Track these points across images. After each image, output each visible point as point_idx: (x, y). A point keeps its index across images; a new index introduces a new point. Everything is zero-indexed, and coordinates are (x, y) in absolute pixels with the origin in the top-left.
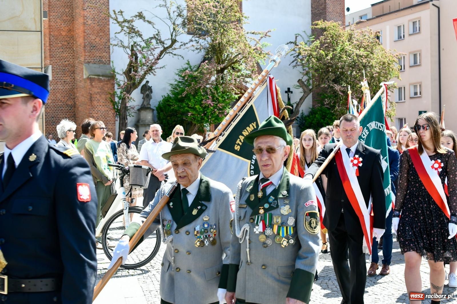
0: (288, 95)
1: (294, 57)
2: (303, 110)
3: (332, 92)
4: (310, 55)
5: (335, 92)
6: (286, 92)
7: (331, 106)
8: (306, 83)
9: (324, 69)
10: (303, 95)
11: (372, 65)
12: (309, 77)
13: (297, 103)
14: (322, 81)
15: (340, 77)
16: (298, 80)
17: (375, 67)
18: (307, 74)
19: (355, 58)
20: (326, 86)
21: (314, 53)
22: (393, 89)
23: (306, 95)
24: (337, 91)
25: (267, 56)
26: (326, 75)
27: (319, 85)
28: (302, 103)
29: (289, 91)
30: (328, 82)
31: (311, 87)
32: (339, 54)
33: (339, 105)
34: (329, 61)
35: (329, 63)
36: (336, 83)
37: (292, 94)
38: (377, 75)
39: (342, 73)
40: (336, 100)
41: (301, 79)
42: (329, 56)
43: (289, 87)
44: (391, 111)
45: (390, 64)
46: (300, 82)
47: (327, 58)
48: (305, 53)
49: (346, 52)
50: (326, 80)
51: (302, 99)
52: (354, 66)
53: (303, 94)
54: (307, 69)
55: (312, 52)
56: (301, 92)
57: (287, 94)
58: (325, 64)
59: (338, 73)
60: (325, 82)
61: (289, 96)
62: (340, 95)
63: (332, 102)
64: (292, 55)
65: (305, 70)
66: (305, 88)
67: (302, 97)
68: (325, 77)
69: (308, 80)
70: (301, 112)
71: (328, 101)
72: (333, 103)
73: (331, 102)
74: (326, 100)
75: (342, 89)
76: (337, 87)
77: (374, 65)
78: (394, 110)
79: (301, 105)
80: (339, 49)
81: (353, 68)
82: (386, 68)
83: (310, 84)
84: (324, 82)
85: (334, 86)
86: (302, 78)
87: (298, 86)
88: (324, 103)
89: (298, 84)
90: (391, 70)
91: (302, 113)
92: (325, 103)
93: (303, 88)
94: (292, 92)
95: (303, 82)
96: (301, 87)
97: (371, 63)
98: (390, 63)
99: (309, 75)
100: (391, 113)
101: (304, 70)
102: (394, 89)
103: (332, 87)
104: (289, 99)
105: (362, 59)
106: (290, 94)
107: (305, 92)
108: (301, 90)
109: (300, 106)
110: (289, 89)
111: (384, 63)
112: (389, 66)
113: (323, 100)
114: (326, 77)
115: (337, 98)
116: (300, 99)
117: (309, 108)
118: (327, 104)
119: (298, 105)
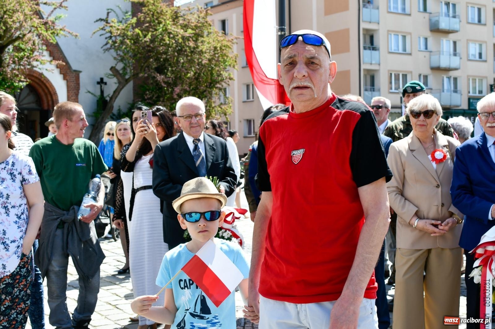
0: (101, 86)
1: (106, 38)
2: (119, 106)
3: (155, 84)
4: (124, 36)
5: (157, 84)
6: (98, 83)
7: (154, 101)
8: (121, 72)
9: (142, 54)
10: (118, 87)
11: (201, 51)
12: (125, 64)
13: (110, 96)
14: (141, 70)
15: (164, 65)
16: (110, 67)
17: (206, 53)
18: (122, 60)
19: (181, 40)
20: (146, 75)
21: (129, 33)
22: (228, 82)
23: (121, 87)
24: (159, 81)
25: (62, 32)
26: (146, 62)
27: (137, 74)
28: (117, 97)
29: (101, 82)
30: (149, 71)
31: (127, 77)
32: (160, 36)
33: (164, 100)
34: (148, 43)
35: (148, 46)
36: (158, 73)
37: (105, 86)
38: (207, 62)
39: (166, 60)
40: (160, 94)
41: (114, 65)
42: (147, 37)
43: (102, 77)
44: (227, 108)
45: (223, 50)
46: (113, 69)
47: (145, 39)
48: (117, 33)
49: (170, 33)
50: (146, 69)
51: (117, 92)
52: (180, 51)
53: (117, 85)
54: (121, 54)
55: (126, 32)
56: (116, 83)
57: (99, 86)
58: (144, 48)
59: (162, 60)
60: (145, 70)
61: (102, 88)
62: (165, 87)
63: (155, 96)
64: (102, 35)
65: (119, 54)
66: (120, 78)
67: (116, 90)
68: (144, 63)
69: (124, 69)
70: (118, 108)
71: (150, 95)
72: (156, 98)
73: (153, 96)
74: (148, 92)
75: (166, 80)
76: (160, 78)
77: (204, 50)
78: (231, 107)
79: (116, 98)
80: (161, 30)
81: (179, 54)
82: (219, 54)
83: (126, 73)
84: (143, 70)
85: (156, 76)
86: (116, 65)
87: (111, 75)
88: (144, 97)
89: (111, 73)
90: (226, 58)
91: (119, 110)
92: (146, 97)
93: (117, 78)
94: (106, 84)
95: (117, 71)
96: (115, 76)
97: (200, 49)
98: (223, 48)
99: (124, 62)
100: (227, 109)
101: (117, 55)
102: (230, 81)
103: (154, 77)
104: (102, 92)
105: (189, 42)
106: (103, 85)
107: (119, 83)
108: (115, 80)
109: (115, 101)
110: (102, 79)
111: (215, 48)
112: (223, 52)
113: (144, 93)
114: (146, 64)
115: (160, 90)
116: (115, 92)
117: (129, 104)
118: (148, 99)
119: (111, 98)
